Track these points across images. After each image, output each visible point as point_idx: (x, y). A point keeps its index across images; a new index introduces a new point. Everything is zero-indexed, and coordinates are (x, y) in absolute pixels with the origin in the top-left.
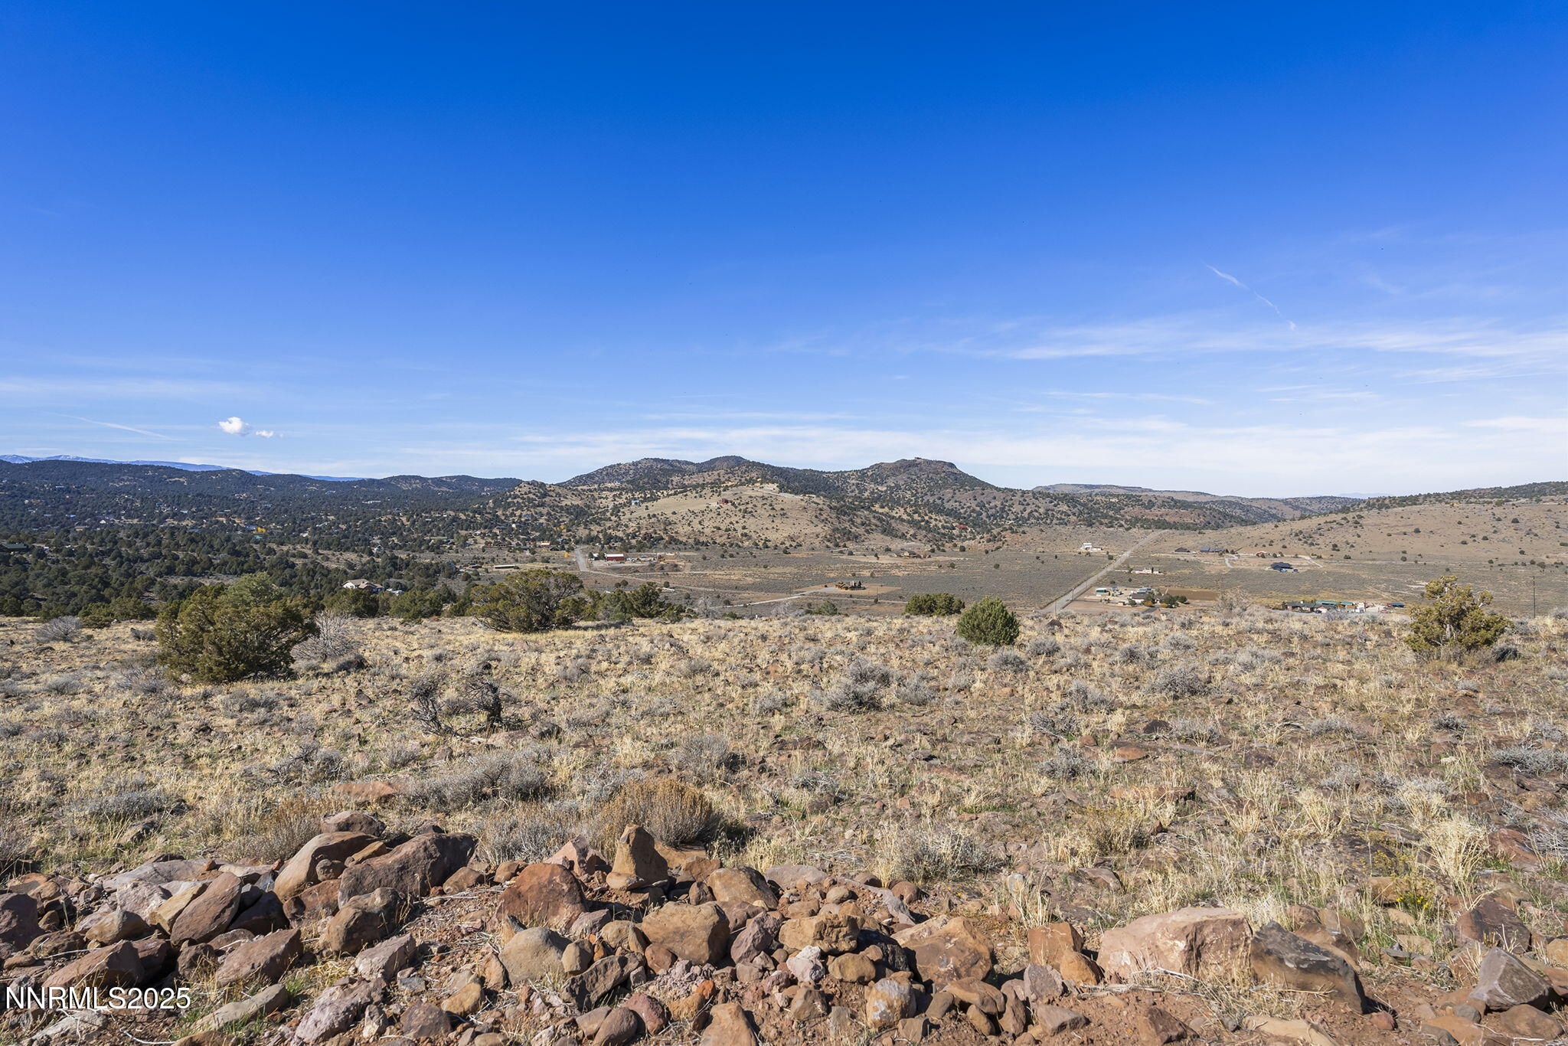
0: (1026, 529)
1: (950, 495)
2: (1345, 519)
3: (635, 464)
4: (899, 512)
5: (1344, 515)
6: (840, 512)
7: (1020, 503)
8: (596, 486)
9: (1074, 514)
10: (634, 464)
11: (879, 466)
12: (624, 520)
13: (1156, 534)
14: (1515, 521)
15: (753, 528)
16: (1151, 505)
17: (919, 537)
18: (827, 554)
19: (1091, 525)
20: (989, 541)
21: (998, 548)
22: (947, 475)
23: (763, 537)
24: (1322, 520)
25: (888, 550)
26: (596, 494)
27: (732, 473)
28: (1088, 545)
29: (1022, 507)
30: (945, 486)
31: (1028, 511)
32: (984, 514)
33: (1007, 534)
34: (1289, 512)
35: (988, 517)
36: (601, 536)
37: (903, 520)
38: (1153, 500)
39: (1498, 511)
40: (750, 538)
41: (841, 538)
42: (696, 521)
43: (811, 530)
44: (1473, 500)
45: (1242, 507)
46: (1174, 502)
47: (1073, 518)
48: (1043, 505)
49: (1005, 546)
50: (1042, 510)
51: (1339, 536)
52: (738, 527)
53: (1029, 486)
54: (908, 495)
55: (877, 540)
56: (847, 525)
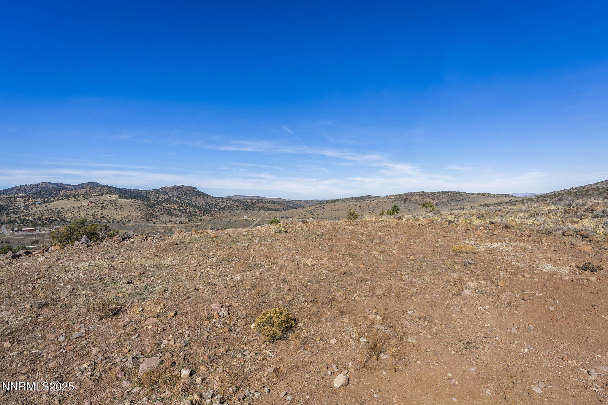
0: (224, 212)
1: (195, 200)
2: (320, 206)
3: (37, 185)
4: (174, 206)
5: (320, 205)
6: (148, 206)
7: (222, 202)
8: (12, 196)
9: (241, 206)
10: (35, 185)
11: (165, 188)
12: (32, 212)
13: (267, 212)
14: (360, 206)
15: (106, 214)
16: (265, 203)
17: (183, 216)
18: (143, 224)
19: (246, 210)
20: (211, 216)
21: (214, 219)
22: (193, 192)
23: (112, 218)
24: (314, 207)
25: (170, 221)
26: (13, 200)
27: (94, 190)
28: (246, 217)
29: (222, 204)
30: (193, 196)
31: (224, 205)
32: (208, 206)
33: (218, 214)
34: (306, 205)
35: (210, 207)
36: (18, 220)
37: (176, 209)
38: (266, 201)
39: (356, 203)
40: (105, 218)
41: (149, 217)
42: (76, 211)
43: (135, 214)
44: (351, 200)
45: (293, 203)
46: (273, 202)
47: (240, 208)
48: (230, 203)
49: (217, 218)
50: (229, 205)
51: (319, 212)
52: (99, 214)
53: (224, 196)
54: (177, 199)
55: (165, 217)
56: (152, 212)
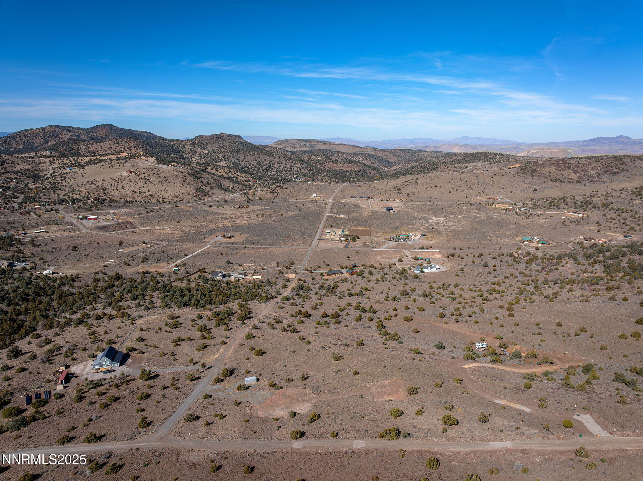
1: (243, 158)
7: (278, 163)
13: (341, 186)
15: (153, 190)
17: (236, 190)
18: (197, 206)
20: (270, 192)
21: (276, 198)
22: (239, 144)
23: (161, 196)
25: (226, 202)
28: (315, 195)
29: (279, 165)
30: (239, 151)
31: (282, 167)
33: (278, 188)
40: (154, 197)
43: (184, 190)
49: (278, 196)
52: (146, 190)
54: (220, 156)
55: (218, 194)
56: (200, 185)
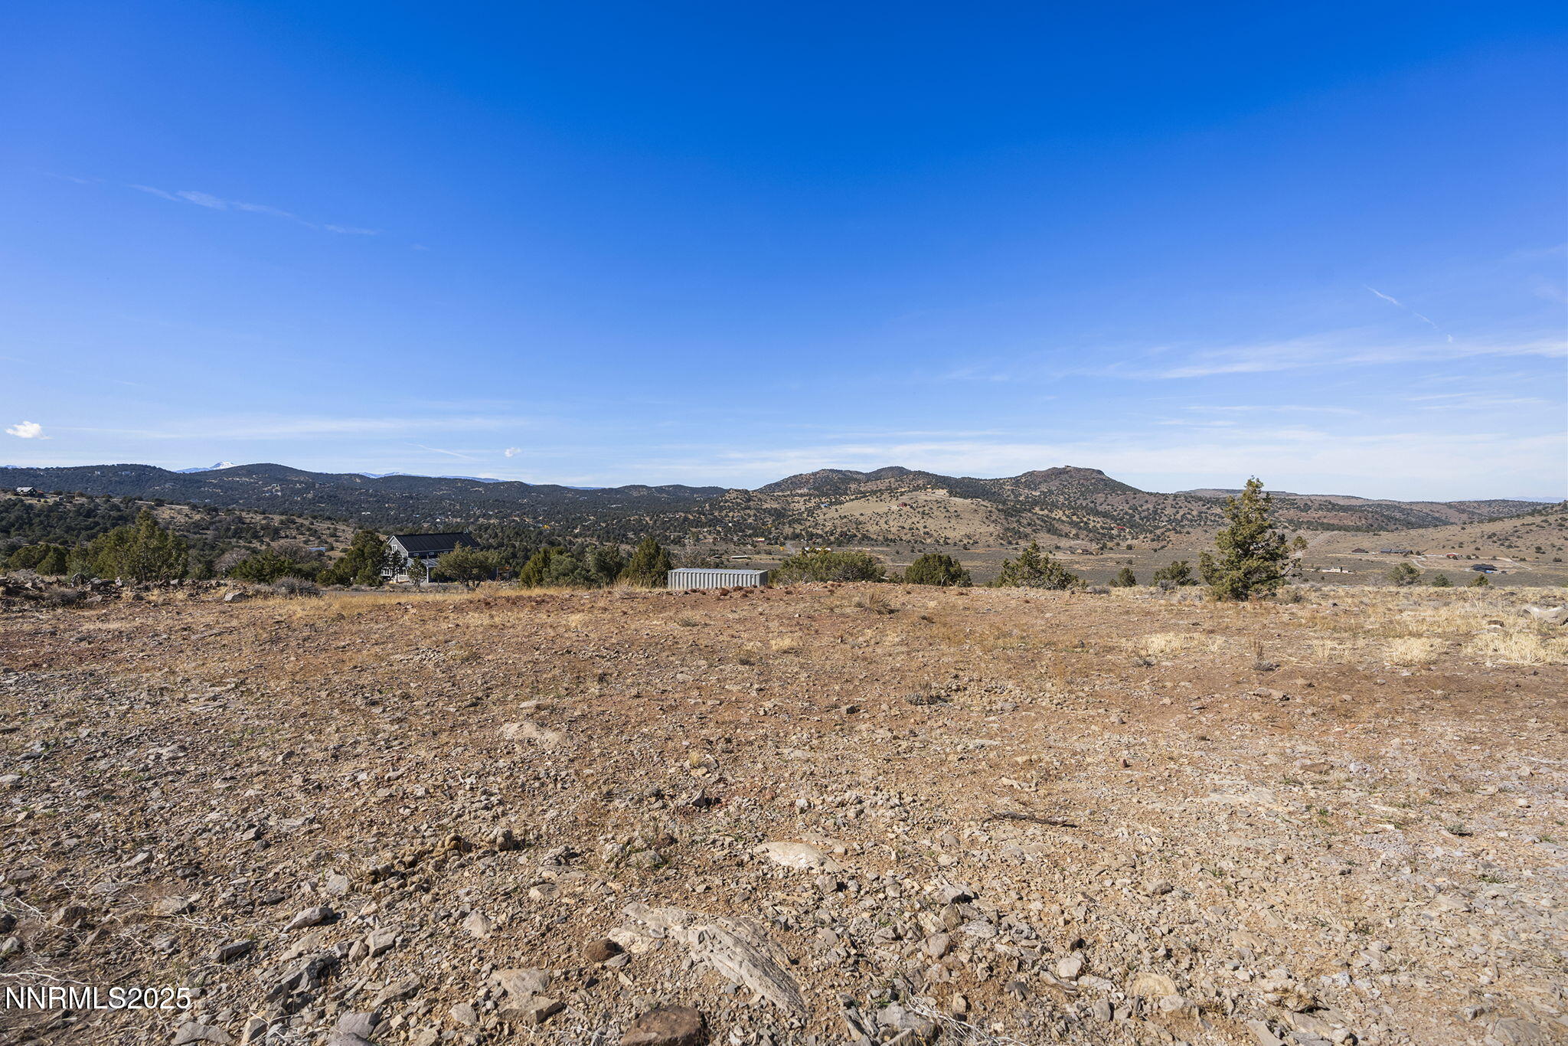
1: (1102, 499)
3: (814, 474)
4: (1058, 514)
6: (1008, 513)
7: (1172, 506)
8: (789, 493)
10: (813, 474)
11: (1031, 474)
12: (819, 520)
15: (933, 527)
16: (1307, 508)
17: (1081, 537)
18: (1004, 550)
20: (1151, 540)
21: (1161, 547)
22: (1095, 482)
23: (943, 535)
25: (1058, 548)
26: (789, 499)
27: (901, 480)
30: (1096, 491)
31: (1181, 513)
32: (1137, 516)
33: (1169, 534)
36: (803, 533)
37: (1063, 521)
38: (1309, 503)
41: (1012, 536)
42: (882, 522)
43: (984, 529)
46: (1331, 506)
48: (1195, 508)
49: (1170, 545)
50: (1195, 513)
51: (1542, 539)
52: (920, 526)
53: (1175, 490)
54: (1061, 499)
55: (1047, 538)
56: (1015, 525)
